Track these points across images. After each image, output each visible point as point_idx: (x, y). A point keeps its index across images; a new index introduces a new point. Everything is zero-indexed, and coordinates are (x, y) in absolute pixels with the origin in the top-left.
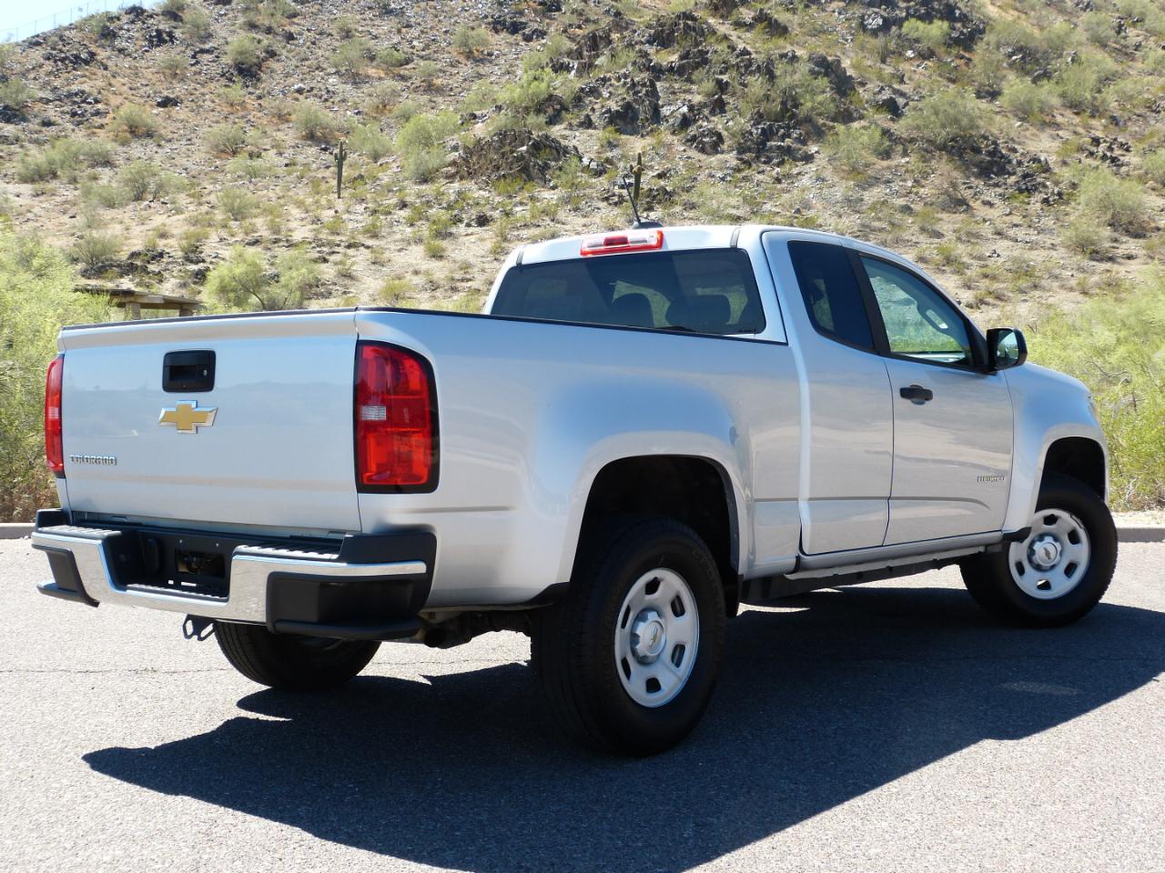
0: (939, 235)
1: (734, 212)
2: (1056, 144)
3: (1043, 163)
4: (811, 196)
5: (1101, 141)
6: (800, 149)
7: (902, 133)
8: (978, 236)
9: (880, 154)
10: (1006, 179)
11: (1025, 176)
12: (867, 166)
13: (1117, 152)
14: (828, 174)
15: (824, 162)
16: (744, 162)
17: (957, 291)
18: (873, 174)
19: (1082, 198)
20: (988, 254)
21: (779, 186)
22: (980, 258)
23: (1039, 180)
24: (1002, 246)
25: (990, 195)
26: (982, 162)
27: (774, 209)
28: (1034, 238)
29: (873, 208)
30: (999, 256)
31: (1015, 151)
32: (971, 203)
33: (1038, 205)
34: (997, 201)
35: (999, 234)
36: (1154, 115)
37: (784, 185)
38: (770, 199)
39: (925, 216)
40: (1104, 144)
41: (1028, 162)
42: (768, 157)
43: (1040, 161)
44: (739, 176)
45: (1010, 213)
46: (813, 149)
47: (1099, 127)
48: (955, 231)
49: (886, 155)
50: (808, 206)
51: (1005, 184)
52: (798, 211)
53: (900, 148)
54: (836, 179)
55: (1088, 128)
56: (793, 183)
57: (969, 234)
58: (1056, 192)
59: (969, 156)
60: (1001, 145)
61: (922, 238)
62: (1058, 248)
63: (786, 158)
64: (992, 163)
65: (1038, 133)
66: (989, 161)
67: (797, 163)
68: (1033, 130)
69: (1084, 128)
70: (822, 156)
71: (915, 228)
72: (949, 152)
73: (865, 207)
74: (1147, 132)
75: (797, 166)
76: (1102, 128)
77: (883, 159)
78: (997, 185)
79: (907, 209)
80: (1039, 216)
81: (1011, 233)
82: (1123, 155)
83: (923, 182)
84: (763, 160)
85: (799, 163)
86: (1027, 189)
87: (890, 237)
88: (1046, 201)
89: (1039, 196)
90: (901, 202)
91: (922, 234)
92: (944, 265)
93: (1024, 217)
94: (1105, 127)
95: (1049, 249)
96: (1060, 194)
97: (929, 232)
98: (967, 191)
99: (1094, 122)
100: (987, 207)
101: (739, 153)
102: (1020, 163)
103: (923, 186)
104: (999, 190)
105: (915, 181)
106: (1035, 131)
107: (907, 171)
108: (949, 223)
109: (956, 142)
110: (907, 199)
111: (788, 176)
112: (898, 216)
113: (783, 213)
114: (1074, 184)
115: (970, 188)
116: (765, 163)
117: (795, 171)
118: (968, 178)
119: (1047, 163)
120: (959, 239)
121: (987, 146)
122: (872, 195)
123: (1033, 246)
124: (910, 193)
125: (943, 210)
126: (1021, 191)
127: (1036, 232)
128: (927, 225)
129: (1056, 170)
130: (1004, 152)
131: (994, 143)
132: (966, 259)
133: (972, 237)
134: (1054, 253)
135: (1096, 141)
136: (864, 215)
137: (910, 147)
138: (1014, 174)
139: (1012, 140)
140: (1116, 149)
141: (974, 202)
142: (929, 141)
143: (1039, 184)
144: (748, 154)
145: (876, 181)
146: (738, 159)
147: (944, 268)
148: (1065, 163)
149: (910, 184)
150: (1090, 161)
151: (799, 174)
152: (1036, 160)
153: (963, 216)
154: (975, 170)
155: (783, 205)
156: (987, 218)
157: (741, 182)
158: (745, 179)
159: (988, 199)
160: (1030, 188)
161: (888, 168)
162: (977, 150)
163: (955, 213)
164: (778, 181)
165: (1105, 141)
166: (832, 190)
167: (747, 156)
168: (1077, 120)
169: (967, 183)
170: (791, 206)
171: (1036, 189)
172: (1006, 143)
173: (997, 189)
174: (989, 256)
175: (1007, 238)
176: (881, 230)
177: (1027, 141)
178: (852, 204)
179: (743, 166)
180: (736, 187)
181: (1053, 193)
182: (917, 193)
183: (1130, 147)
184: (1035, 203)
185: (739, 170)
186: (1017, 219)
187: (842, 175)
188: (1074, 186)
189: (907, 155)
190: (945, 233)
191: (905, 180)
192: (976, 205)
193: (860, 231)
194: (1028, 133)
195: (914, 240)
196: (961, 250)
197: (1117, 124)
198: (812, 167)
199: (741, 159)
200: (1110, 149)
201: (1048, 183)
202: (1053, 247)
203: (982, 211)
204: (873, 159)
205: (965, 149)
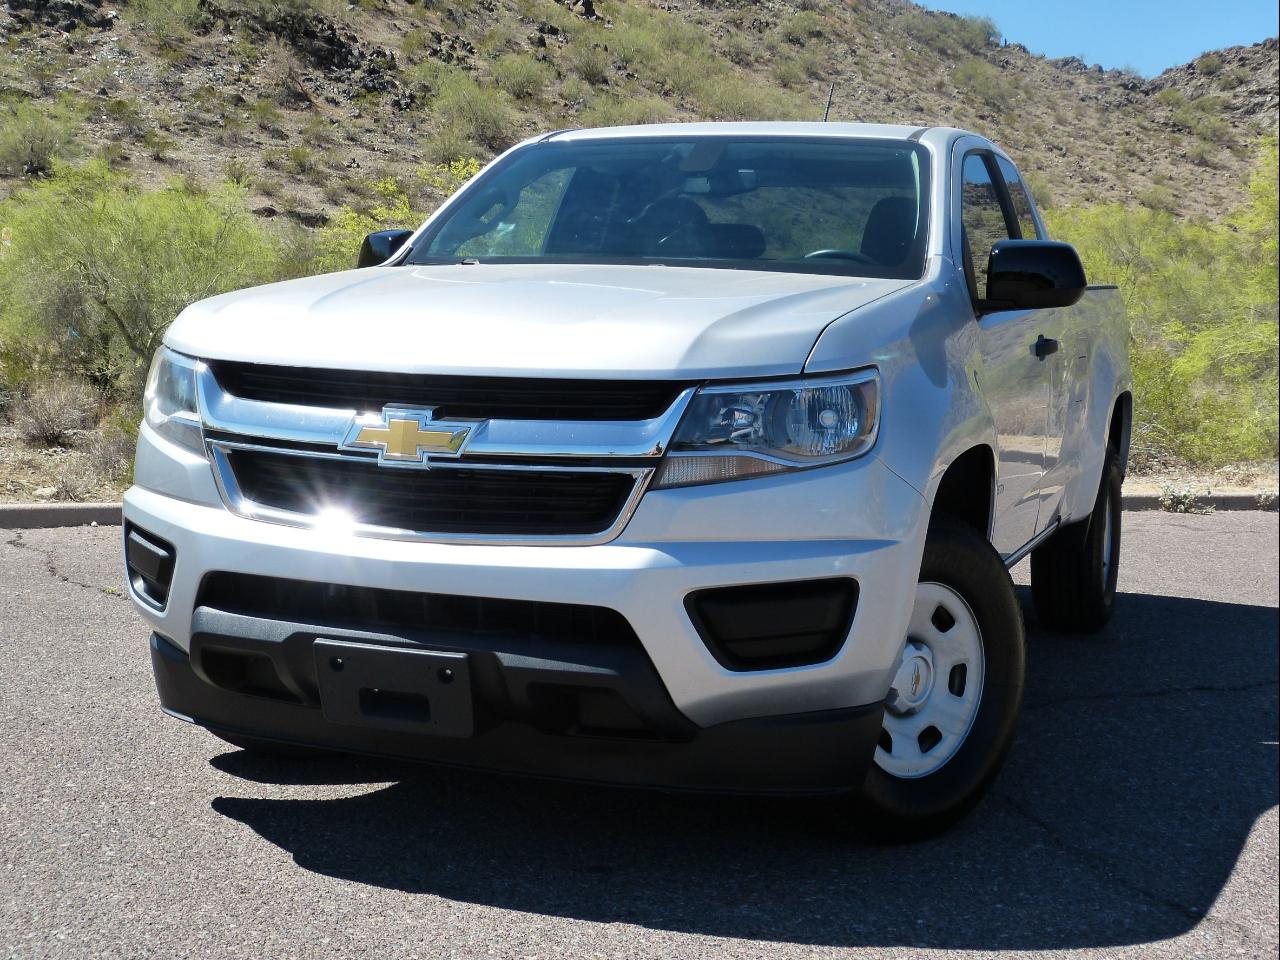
0: (283, 136)
1: (18, 85)
2: (395, 36)
3: (389, 58)
4: (116, 73)
5: (443, 38)
6: (94, 11)
7: (221, 5)
8: (328, 140)
9: (197, 28)
10: (350, 73)
11: (371, 72)
12: (181, 40)
13: (461, 53)
14: (133, 46)
15: (126, 32)
16: (22, 21)
17: (323, 206)
18: (190, 52)
19: (437, 104)
20: (346, 164)
21: (71, 57)
22: (338, 167)
23: (387, 78)
24: (358, 153)
25: (333, 90)
26: (320, 49)
27: (70, 86)
28: (392, 147)
29: (196, 96)
30: (358, 166)
31: (354, 39)
32: (313, 99)
33: (389, 108)
34: (341, 99)
35: (352, 139)
36: (487, 12)
37: (78, 56)
38: (63, 72)
39: (264, 111)
40: (446, 42)
41: (371, 55)
42: (52, 17)
43: (384, 55)
44: (16, 37)
45: (359, 116)
46: (111, 13)
47: (435, 21)
48: (301, 133)
49: (205, 29)
50: (116, 87)
51: (349, 79)
52: (103, 92)
53: (220, 23)
54: (145, 55)
55: (425, 20)
56: (89, 54)
57: (318, 137)
58: (407, 93)
59: (303, 41)
60: (338, 32)
61: (264, 138)
62: (421, 161)
63: (76, 21)
64: (332, 53)
65: (372, 20)
66: (328, 50)
67: (93, 29)
68: (366, 16)
69: (421, 20)
70: (122, 22)
71: (253, 125)
72: (279, 35)
73: (186, 94)
74: (487, 32)
75: (92, 33)
76: (438, 22)
77: (199, 34)
78: (339, 80)
79: (238, 100)
80: (392, 122)
81: (366, 138)
82: (468, 57)
83: (252, 68)
84: (46, 20)
85: (95, 30)
86: (374, 87)
87: (226, 134)
88: (396, 104)
89: (386, 99)
90: (230, 90)
91: (262, 133)
92: (299, 174)
93: (376, 121)
94: (442, 21)
95: (412, 161)
96: (412, 97)
97: (271, 132)
98: (306, 83)
99: (430, 14)
100: (332, 105)
101: (12, 7)
102: (362, 55)
103: (253, 74)
104: (343, 86)
105: (243, 66)
106: (369, 18)
107: (231, 53)
108: (292, 120)
109: (286, 21)
110: (236, 87)
111: (81, 45)
112: (230, 109)
113: (83, 92)
114: (425, 86)
115: (311, 80)
116: (48, 24)
117: (90, 39)
118: (306, 67)
119: (393, 58)
120: (308, 142)
121: (322, 31)
122: (194, 78)
123: (394, 157)
124: (239, 80)
125: (281, 104)
126: (370, 90)
127: (393, 141)
128: (266, 122)
129: (402, 68)
130: (343, 39)
131: (331, 27)
132: (321, 167)
133: (321, 141)
134: (416, 166)
135: (438, 38)
136: (187, 104)
137: (233, 22)
138: (358, 67)
139: (348, 25)
140: (458, 49)
141: (316, 99)
142: (255, 18)
143: (388, 82)
144: (25, 11)
145: (194, 61)
146: (11, 15)
147: (299, 177)
148: (410, 60)
149: (236, 69)
150: (434, 60)
151: (96, 43)
152: (380, 53)
153: (307, 114)
154: (312, 59)
155: (82, 82)
156: (335, 118)
157: (20, 46)
158: (25, 42)
159: (331, 95)
160: (377, 85)
161: (209, 45)
162: (311, 35)
163: (296, 110)
164: (71, 51)
165: (446, 38)
166: (142, 68)
167: (25, 13)
168: (411, 9)
169: (305, 75)
170: (93, 85)
171: (385, 88)
172: (343, 29)
173: (340, 84)
174: (348, 166)
175: (362, 145)
176: (214, 124)
177: (365, 30)
178: (172, 89)
179: (18, 26)
180: (13, 52)
181: (404, 95)
182: (247, 82)
183: (472, 48)
184: (385, 104)
185: (16, 31)
186: (367, 122)
187: (150, 49)
188: (426, 88)
189: (231, 33)
190: (288, 133)
191: (231, 64)
192: (319, 101)
193: (188, 124)
194: (362, 20)
195: (256, 140)
196: (315, 157)
197: (454, 19)
198: (112, 36)
199: (16, 16)
200: (452, 47)
201: (397, 83)
202: (416, 159)
203: (330, 111)
204: (187, 34)
205: (297, 31)
